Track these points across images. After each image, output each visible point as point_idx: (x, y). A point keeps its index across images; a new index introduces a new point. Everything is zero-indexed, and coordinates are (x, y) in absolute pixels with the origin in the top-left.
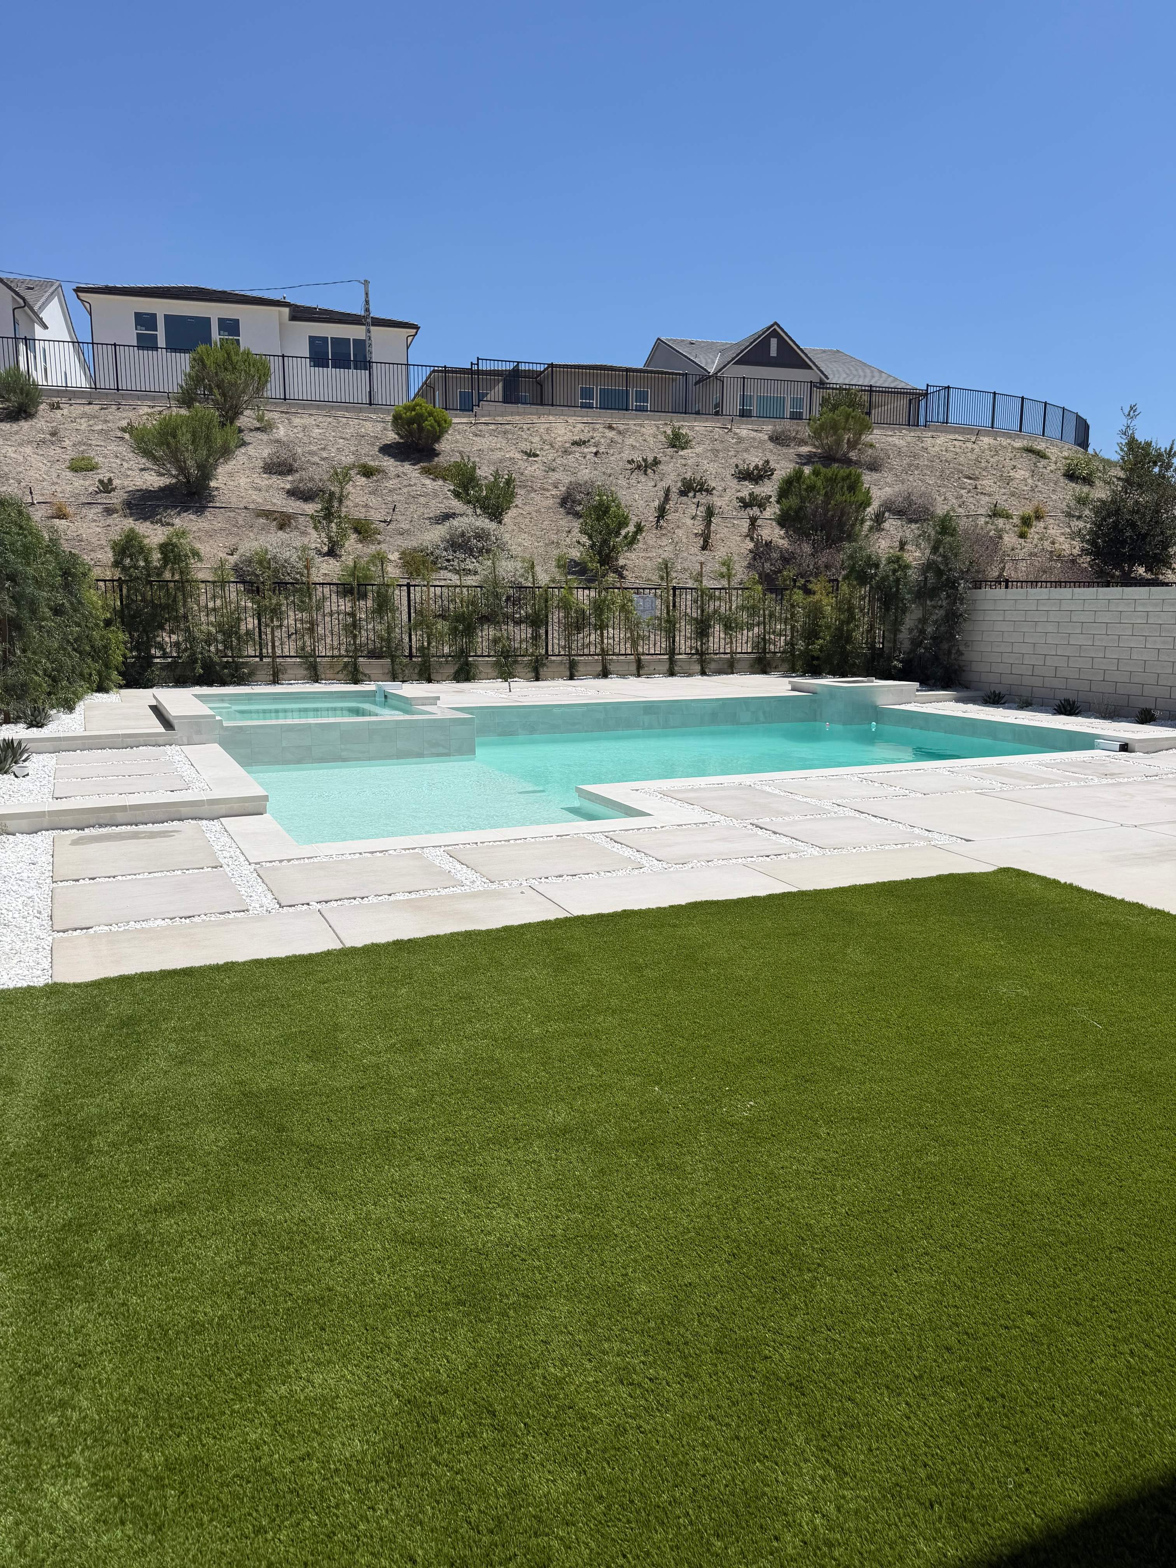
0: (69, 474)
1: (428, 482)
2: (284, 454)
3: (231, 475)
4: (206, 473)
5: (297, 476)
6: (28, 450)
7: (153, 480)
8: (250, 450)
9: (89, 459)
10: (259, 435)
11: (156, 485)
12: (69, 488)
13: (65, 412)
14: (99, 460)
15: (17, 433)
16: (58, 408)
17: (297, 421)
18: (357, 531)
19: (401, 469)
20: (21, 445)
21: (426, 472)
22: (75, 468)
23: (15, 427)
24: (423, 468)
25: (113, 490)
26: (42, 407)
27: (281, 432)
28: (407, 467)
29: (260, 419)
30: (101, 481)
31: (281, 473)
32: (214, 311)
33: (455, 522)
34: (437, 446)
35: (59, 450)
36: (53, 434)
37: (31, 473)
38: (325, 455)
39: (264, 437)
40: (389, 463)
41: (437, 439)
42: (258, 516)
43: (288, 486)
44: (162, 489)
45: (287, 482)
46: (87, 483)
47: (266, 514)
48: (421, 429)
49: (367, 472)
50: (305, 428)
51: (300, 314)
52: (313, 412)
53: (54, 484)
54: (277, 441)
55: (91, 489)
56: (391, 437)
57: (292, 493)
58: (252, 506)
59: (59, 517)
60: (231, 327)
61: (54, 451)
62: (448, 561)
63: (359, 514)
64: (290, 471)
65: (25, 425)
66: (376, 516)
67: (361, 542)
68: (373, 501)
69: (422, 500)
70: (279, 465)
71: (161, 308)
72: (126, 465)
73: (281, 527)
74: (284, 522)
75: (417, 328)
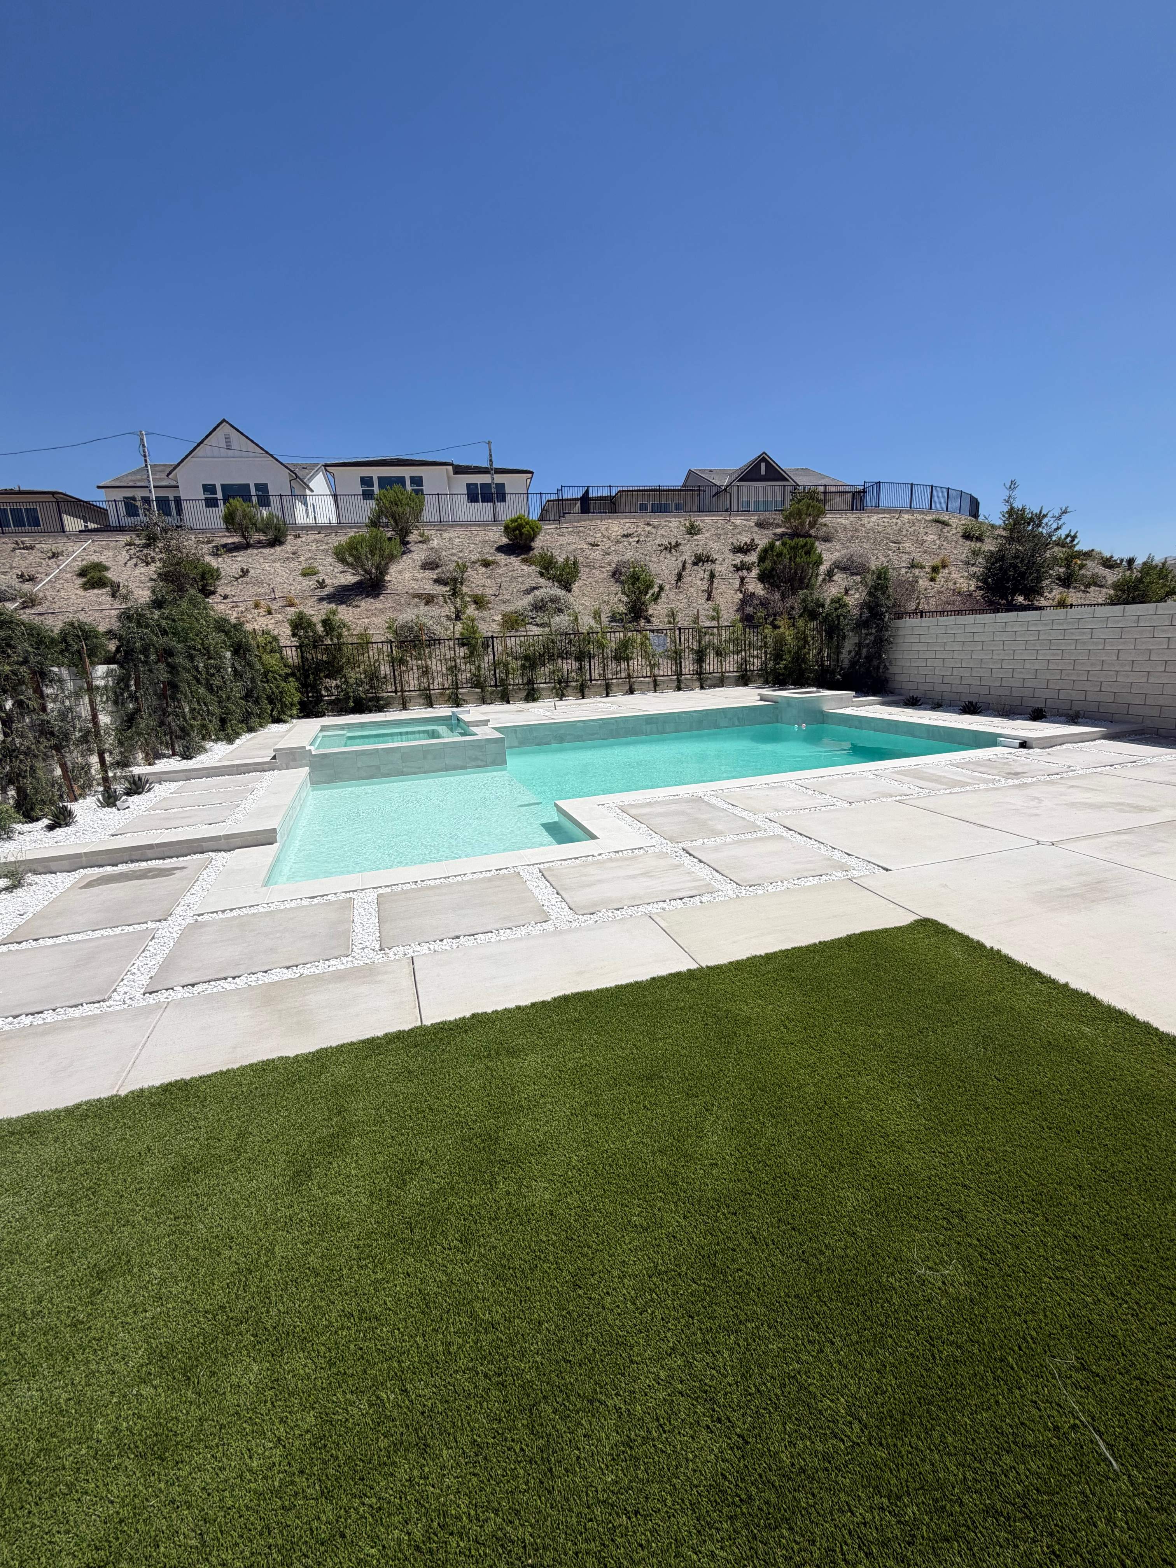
0: (300, 578)
1: (525, 567)
2: (433, 557)
3: (400, 572)
4: (382, 571)
5: (439, 570)
6: (278, 565)
7: (350, 578)
8: (415, 556)
9: (314, 568)
10: (421, 546)
11: (352, 582)
12: (299, 587)
13: (303, 539)
14: (320, 568)
15: (272, 554)
16: (299, 537)
17: (446, 535)
18: (476, 602)
19: (508, 560)
20: (274, 562)
21: (524, 561)
22: (304, 575)
23: (272, 551)
24: (523, 559)
25: (326, 586)
26: (289, 537)
27: (435, 543)
28: (513, 559)
29: (422, 535)
30: (318, 581)
31: (432, 569)
32: (406, 472)
33: (537, 592)
34: (533, 544)
35: (297, 564)
36: (294, 554)
37: (277, 579)
38: (461, 555)
39: (425, 547)
40: (501, 558)
41: (533, 539)
42: (414, 597)
43: (435, 577)
44: (355, 584)
45: (433, 575)
46: (311, 583)
47: (418, 596)
48: (521, 534)
49: (486, 564)
50: (450, 539)
51: (459, 470)
52: (457, 528)
53: (290, 585)
54: (432, 549)
55: (312, 587)
56: (505, 540)
57: (438, 581)
58: (411, 591)
59: (290, 606)
60: (417, 481)
61: (293, 564)
62: (533, 618)
63: (479, 591)
64: (437, 567)
65: (278, 549)
66: (489, 592)
67: (478, 609)
68: (488, 582)
69: (520, 579)
70: (431, 563)
71: (376, 473)
72: (336, 570)
73: (427, 603)
74: (429, 600)
75: (532, 473)
